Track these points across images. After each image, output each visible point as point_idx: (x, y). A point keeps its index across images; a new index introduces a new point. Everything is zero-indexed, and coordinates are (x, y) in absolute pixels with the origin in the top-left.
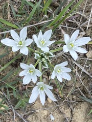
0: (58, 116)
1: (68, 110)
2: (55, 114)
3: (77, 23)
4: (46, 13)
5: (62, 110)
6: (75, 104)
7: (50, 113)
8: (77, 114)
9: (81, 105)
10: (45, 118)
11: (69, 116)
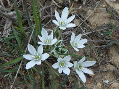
0: (108, 76)
1: (108, 65)
2: (105, 77)
3: (47, 16)
4: (24, 32)
5: (105, 70)
6: (107, 58)
7: (102, 81)
8: (115, 61)
9: (111, 53)
10: (103, 88)
11: (113, 67)
